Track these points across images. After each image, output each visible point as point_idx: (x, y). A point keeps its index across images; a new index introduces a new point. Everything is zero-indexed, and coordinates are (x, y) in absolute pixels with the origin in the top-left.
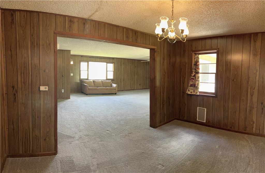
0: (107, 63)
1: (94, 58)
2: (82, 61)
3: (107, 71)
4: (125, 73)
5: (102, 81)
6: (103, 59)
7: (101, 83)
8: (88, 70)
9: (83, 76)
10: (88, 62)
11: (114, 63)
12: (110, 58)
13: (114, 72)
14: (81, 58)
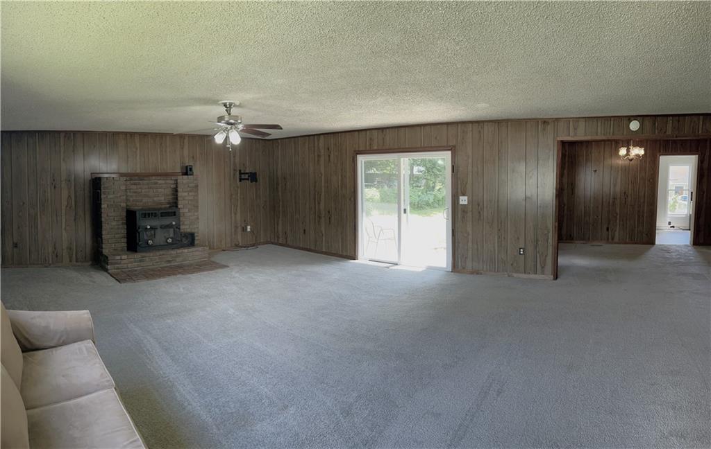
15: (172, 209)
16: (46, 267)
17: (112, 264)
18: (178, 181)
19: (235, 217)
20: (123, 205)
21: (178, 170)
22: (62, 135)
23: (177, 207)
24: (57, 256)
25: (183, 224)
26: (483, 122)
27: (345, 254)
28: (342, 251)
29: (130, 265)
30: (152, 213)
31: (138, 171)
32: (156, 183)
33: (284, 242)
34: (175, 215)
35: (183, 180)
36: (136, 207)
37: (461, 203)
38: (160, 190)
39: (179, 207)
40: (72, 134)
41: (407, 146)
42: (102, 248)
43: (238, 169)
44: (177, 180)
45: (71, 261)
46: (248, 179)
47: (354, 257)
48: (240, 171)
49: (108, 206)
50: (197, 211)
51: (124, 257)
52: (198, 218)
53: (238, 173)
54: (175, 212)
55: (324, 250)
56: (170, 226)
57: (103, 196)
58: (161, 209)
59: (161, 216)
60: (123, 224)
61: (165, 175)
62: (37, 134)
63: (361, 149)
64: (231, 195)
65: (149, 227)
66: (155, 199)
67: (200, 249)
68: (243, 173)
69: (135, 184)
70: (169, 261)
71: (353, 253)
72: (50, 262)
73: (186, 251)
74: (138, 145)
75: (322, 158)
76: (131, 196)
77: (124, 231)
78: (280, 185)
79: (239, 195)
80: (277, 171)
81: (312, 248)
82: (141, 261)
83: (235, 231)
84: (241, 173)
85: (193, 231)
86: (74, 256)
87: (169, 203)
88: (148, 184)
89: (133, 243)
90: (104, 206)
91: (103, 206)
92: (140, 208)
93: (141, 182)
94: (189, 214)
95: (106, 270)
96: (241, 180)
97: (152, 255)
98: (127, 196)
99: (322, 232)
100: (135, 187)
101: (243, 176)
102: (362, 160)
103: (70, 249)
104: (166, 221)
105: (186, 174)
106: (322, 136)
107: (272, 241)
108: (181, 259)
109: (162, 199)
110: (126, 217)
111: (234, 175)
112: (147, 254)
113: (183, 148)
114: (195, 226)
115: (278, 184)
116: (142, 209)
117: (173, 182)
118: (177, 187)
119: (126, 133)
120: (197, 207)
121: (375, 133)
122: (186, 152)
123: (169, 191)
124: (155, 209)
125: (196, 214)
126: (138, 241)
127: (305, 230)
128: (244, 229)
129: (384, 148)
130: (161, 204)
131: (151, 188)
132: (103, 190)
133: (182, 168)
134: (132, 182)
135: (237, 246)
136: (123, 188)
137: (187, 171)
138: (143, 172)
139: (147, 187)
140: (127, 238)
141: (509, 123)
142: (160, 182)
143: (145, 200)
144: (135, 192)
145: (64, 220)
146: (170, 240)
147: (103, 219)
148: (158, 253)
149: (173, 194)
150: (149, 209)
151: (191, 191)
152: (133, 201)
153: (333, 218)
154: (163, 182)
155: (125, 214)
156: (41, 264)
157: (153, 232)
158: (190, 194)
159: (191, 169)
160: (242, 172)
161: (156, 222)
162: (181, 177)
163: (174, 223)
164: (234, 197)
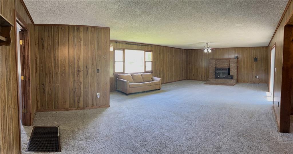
0: (146, 51)
1: (131, 45)
2: (116, 48)
3: (145, 62)
4: (163, 64)
5: (141, 75)
6: (141, 46)
7: (141, 76)
8: (124, 61)
9: (119, 69)
10: (124, 50)
11: (152, 51)
12: (148, 45)
13: (152, 62)
14: (115, 44)
19: (253, 73)
25: (231, 73)
32: (224, 61)
39: (230, 68)
44: (230, 61)
49: (211, 67)
59: (222, 70)
60: (214, 71)
61: (227, 59)
65: (217, 72)
70: (223, 82)
72: (200, 79)
79: (255, 66)
82: (215, 81)
83: (253, 77)
85: (233, 75)
87: (228, 67)
94: (233, 70)
98: (216, 64)
100: (218, 62)
108: (227, 82)
109: (226, 66)
111: (253, 59)
120: (236, 68)
128: (256, 77)
135: (253, 82)
136: (214, 62)
139: (222, 62)
142: (225, 61)
143: (221, 66)
146: (224, 77)
148: (220, 80)
151: (234, 64)
152: (218, 66)
164: (253, 66)
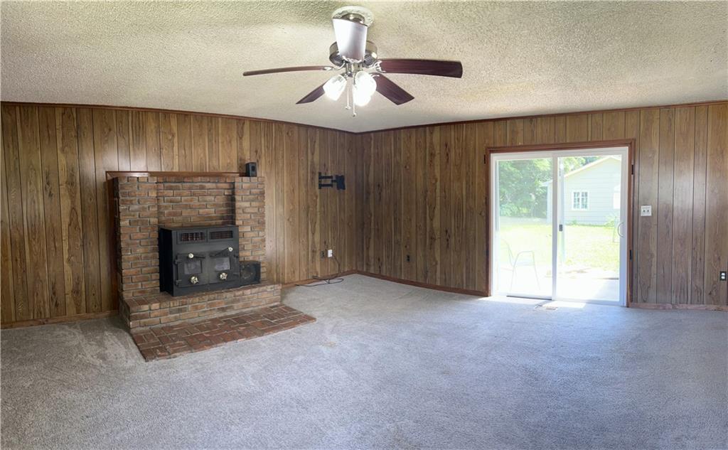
15: (226, 228)
16: (40, 324)
17: (136, 318)
18: (236, 184)
19: (313, 238)
20: (154, 220)
21: (235, 169)
22: (59, 111)
23: (233, 223)
24: (57, 305)
25: (243, 250)
26: (675, 106)
27: (471, 288)
28: (467, 286)
29: (163, 319)
30: (196, 234)
31: (176, 170)
33: (378, 273)
34: (232, 237)
35: (243, 183)
36: (174, 223)
37: (643, 214)
38: (208, 198)
39: (237, 223)
40: (74, 110)
41: (568, 141)
42: (122, 290)
43: (318, 171)
44: (233, 184)
45: (78, 311)
46: (331, 185)
47: (485, 293)
48: (320, 173)
49: (130, 223)
50: (263, 230)
51: (155, 306)
52: (264, 241)
53: (317, 177)
54: (231, 232)
55: (438, 284)
56: (224, 253)
57: (121, 208)
58: (210, 226)
59: (212, 238)
60: (153, 250)
61: (217, 176)
62: (18, 108)
63: (498, 145)
64: (308, 207)
65: (191, 256)
66: (201, 211)
67: (269, 288)
68: (324, 177)
69: (171, 188)
70: (223, 309)
71: (484, 288)
72: (48, 316)
73: (248, 292)
74: (175, 129)
75: (437, 158)
76: (166, 207)
77: (155, 262)
78: (372, 195)
79: (318, 206)
80: (368, 176)
81: (421, 280)
82: (180, 311)
83: (313, 257)
84: (320, 178)
85: (257, 259)
86: (83, 303)
87: (222, 218)
88: (190, 188)
89: (168, 282)
90: (124, 223)
91: (122, 223)
92: (180, 225)
93: (180, 185)
94: (252, 234)
95: (128, 329)
96: (321, 186)
97: (197, 299)
98: (159, 207)
99: (435, 259)
100: (171, 193)
101: (323, 182)
102: (497, 160)
103: (76, 291)
104: (219, 246)
105: (247, 174)
106: (437, 129)
107: (360, 269)
108: (241, 304)
109: (211, 211)
110: (159, 239)
111: (312, 179)
112: (190, 300)
113: (241, 138)
114: (260, 253)
115: (368, 193)
116: (182, 227)
117: (226, 186)
118: (233, 193)
119: (157, 112)
120: (264, 223)
121: (520, 124)
122: (246, 144)
123: (221, 200)
124: (200, 227)
125: (261, 234)
126: (174, 278)
127: (408, 257)
128: (324, 255)
129: (534, 143)
130: (211, 218)
131: (194, 195)
132: (121, 198)
133: (240, 167)
134: (167, 185)
135: (316, 279)
136: (154, 194)
137: (248, 170)
138: (184, 170)
139: (187, 192)
140: (160, 273)
141: (710, 107)
143: (186, 213)
144: (171, 202)
145: (66, 248)
146: (223, 276)
147: (123, 245)
148: (206, 298)
149: (227, 205)
150: (193, 227)
151: (254, 200)
152: (170, 214)
153: (452, 240)
154: (214, 185)
155: (155, 235)
156: (34, 320)
157: (198, 263)
158: (254, 204)
159: (254, 169)
160: (323, 175)
161: (203, 248)
162: (240, 178)
163: (231, 249)
164: (311, 209)
